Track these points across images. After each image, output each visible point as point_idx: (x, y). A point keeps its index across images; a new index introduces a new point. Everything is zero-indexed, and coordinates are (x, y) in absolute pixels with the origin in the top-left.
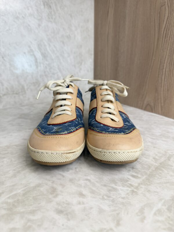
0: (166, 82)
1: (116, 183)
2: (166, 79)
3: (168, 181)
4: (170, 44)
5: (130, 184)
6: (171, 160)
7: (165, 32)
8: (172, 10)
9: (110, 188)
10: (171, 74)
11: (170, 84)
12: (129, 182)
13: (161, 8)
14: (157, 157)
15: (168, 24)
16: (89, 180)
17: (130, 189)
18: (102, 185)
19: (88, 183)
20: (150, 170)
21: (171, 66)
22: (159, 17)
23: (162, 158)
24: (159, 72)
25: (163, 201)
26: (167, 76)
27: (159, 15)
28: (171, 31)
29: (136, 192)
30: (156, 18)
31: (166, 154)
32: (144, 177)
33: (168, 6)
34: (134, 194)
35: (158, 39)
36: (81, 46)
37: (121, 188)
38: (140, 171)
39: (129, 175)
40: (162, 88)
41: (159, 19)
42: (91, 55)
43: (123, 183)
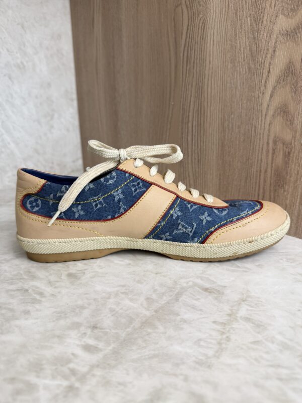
0: (195, 145)
1: (42, 369)
2: (194, 141)
3: (157, 352)
4: (195, 76)
6: (180, 299)
7: (186, 55)
8: (192, 13)
9: (20, 386)
10: (202, 132)
11: (200, 149)
12: (71, 365)
13: (175, 10)
14: (154, 296)
17: (65, 384)
18: (5, 379)
20: (129, 330)
21: (201, 117)
22: (175, 27)
23: (165, 298)
24: (182, 129)
26: (195, 136)
27: (173, 23)
28: (195, 52)
29: (77, 389)
30: (169, 29)
31: (174, 288)
32: (110, 348)
33: (187, 6)
34: (70, 395)
35: (176, 67)
36: (49, 85)
37: (48, 381)
38: (106, 333)
39: (78, 346)
40: (190, 157)
41: (175, 31)
42: (72, 100)
43: (56, 369)
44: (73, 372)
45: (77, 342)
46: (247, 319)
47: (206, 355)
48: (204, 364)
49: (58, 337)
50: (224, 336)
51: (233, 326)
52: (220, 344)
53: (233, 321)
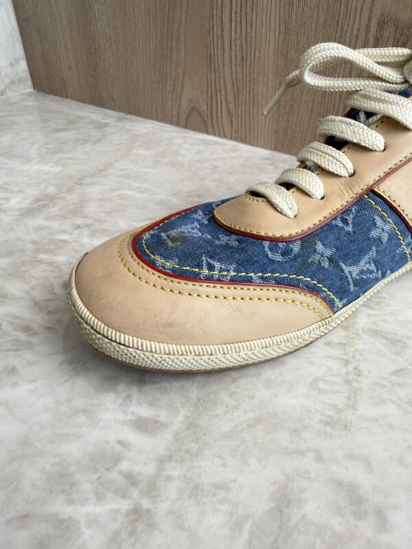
0: (236, 31)
3: (257, 414)
10: (249, 3)
26: (236, 12)
29: (148, 511)
32: (180, 418)
39: (124, 423)
43: (99, 478)
44: (131, 479)
45: (121, 417)
46: (374, 333)
47: (334, 406)
48: (336, 423)
49: (84, 411)
50: (350, 368)
51: (358, 347)
52: (348, 382)
53: (354, 338)
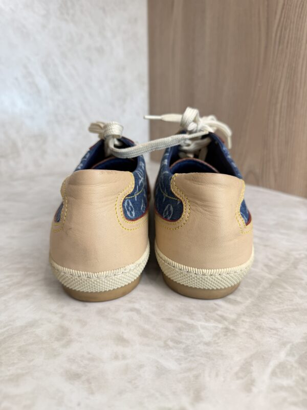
0: (283, 127)
1: (192, 314)
2: (282, 123)
4: (288, 56)
5: (222, 316)
6: (299, 267)
9: (180, 325)
10: (292, 113)
11: (289, 130)
15: (284, 18)
16: (138, 311)
17: (221, 326)
18: (163, 319)
19: (135, 316)
20: (260, 288)
21: (291, 98)
22: (268, 7)
23: (282, 266)
24: (269, 110)
25: (288, 346)
27: (266, 3)
28: (289, 32)
31: (288, 258)
32: (249, 301)
34: (229, 334)
37: (203, 323)
40: (276, 140)
41: (268, 11)
